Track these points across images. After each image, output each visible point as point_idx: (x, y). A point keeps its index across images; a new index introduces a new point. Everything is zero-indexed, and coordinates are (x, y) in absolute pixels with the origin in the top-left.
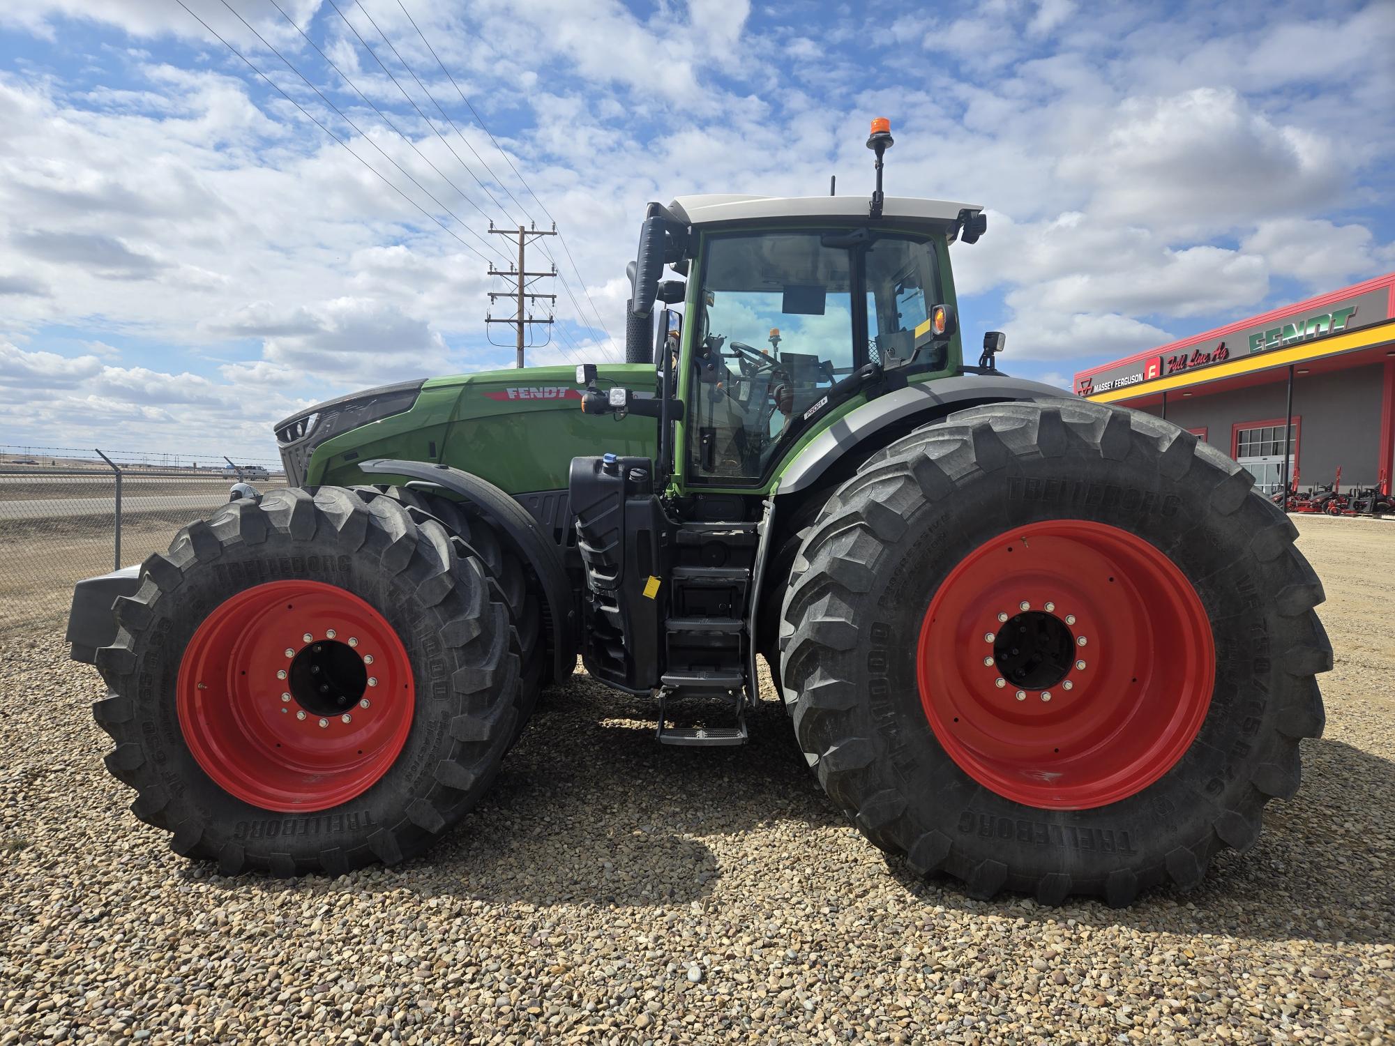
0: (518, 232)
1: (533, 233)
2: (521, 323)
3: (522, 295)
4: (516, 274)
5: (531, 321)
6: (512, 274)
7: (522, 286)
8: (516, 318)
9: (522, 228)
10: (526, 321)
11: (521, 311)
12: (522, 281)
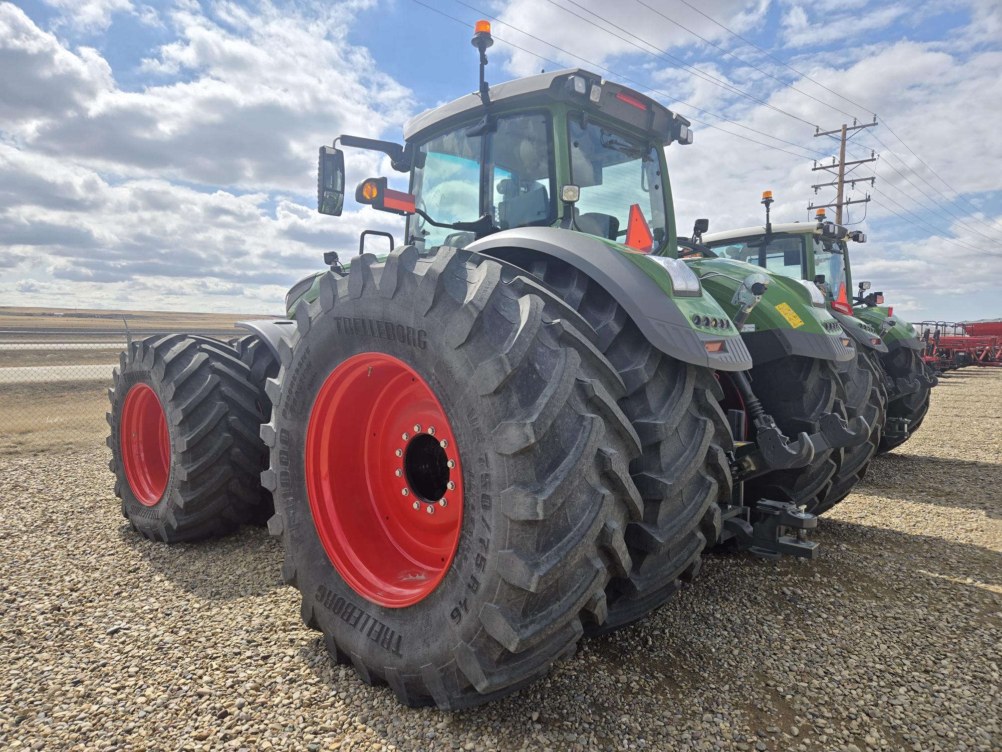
0: (840, 131)
1: (854, 128)
2: (839, 207)
3: (842, 182)
4: (838, 165)
5: (847, 203)
6: (833, 166)
7: (841, 175)
8: (835, 202)
9: (845, 126)
10: (845, 204)
11: (840, 195)
12: (842, 170)
